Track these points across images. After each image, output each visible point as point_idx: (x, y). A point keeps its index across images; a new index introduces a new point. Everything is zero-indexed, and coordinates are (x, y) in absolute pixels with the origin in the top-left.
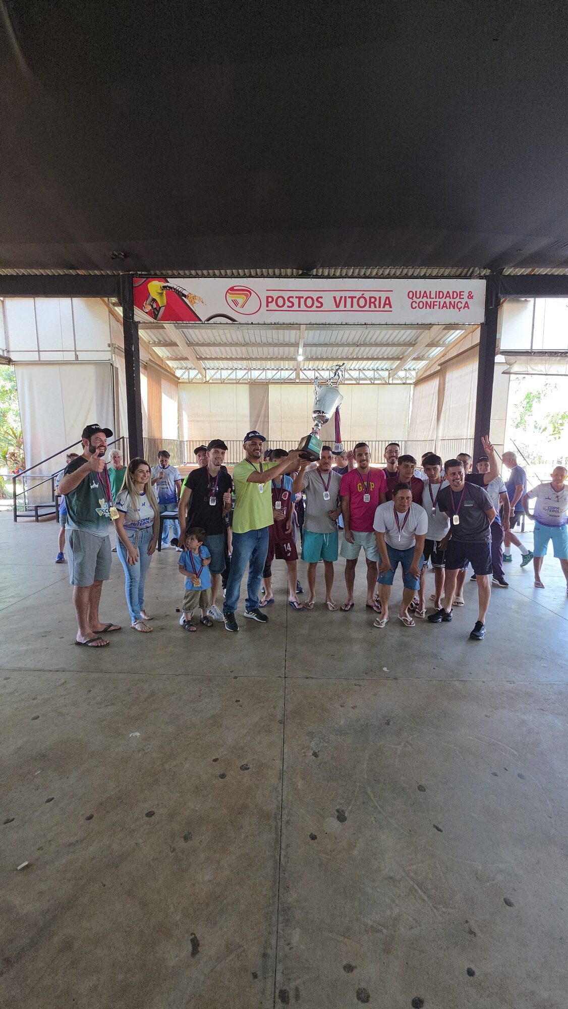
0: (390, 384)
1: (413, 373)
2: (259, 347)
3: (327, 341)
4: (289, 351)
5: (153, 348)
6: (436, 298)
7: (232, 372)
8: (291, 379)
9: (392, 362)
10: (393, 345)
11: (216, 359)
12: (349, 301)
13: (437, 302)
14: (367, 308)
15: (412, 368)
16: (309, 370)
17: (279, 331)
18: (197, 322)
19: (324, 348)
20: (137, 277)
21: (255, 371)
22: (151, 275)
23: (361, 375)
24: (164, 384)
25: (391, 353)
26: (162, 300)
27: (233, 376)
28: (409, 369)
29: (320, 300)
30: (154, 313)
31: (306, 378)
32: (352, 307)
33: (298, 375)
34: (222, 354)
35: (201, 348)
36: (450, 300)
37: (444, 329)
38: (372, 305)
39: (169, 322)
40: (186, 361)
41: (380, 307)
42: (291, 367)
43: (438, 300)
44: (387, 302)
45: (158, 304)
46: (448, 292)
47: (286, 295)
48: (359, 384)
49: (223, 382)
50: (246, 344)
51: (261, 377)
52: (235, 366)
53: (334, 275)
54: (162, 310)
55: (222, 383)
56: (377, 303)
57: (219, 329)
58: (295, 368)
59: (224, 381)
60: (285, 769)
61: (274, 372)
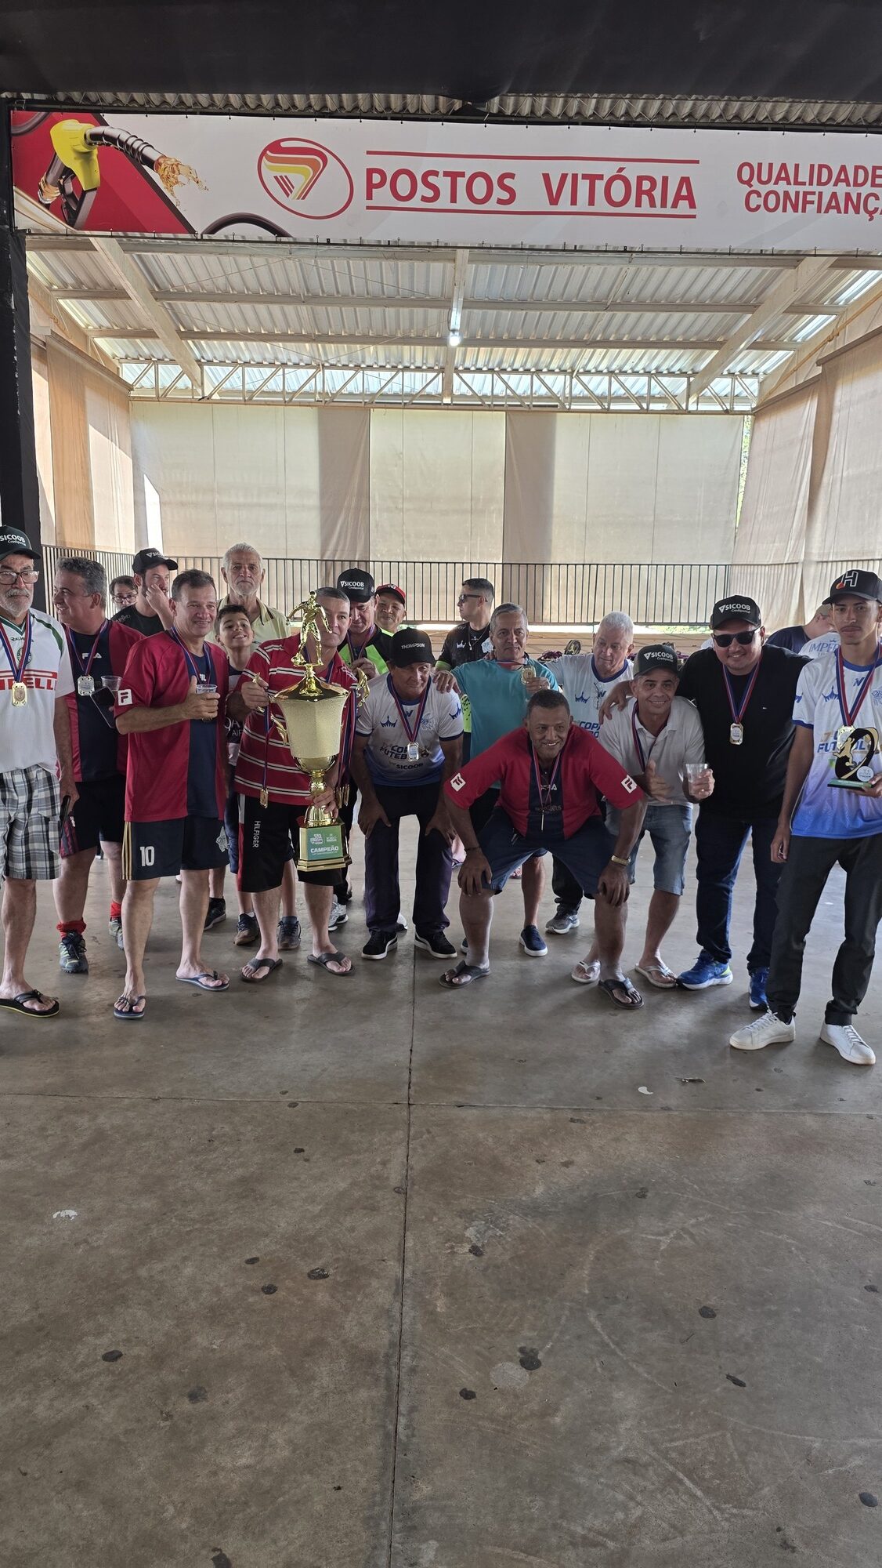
0: (690, 413)
1: (753, 385)
2: (344, 305)
3: (526, 293)
4: (426, 319)
5: (61, 301)
6: (811, 183)
7: (273, 374)
8: (429, 396)
9: (697, 352)
10: (700, 306)
11: (231, 336)
12: (583, 186)
13: (813, 193)
14: (630, 207)
15: (749, 371)
16: (479, 370)
17: (400, 263)
18: (181, 236)
19: (519, 312)
20: (20, 109)
21: (334, 371)
22: (58, 102)
23: (615, 386)
24: (92, 398)
25: (696, 328)
26: (88, 172)
27: (275, 384)
28: (742, 373)
29: (507, 182)
30: (68, 209)
31: (470, 393)
32: (592, 202)
33: (448, 385)
34: (246, 323)
35: (190, 305)
36: (848, 189)
37: (832, 266)
38: (645, 198)
39: (109, 233)
40: (150, 340)
41: (664, 204)
42: (431, 363)
43: (815, 188)
44: (684, 192)
45: (77, 184)
46: (843, 169)
47: (420, 167)
48: (608, 411)
49: (248, 399)
50: (311, 298)
51: (350, 388)
52: (280, 357)
53: (547, 113)
54: (90, 198)
55: (245, 402)
56: (657, 193)
57: (240, 254)
58: (441, 365)
59: (251, 399)
60: (407, 1275)
61: (386, 375)
